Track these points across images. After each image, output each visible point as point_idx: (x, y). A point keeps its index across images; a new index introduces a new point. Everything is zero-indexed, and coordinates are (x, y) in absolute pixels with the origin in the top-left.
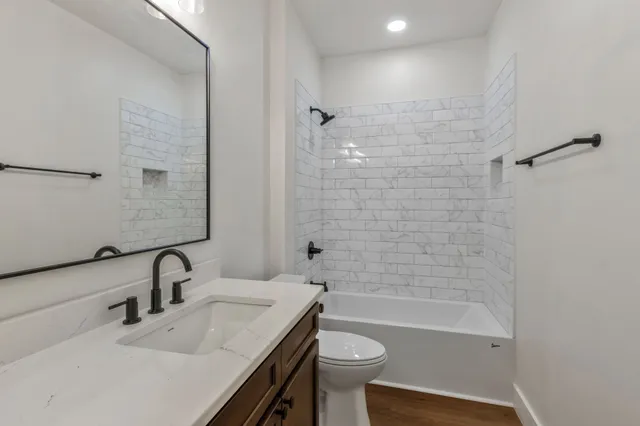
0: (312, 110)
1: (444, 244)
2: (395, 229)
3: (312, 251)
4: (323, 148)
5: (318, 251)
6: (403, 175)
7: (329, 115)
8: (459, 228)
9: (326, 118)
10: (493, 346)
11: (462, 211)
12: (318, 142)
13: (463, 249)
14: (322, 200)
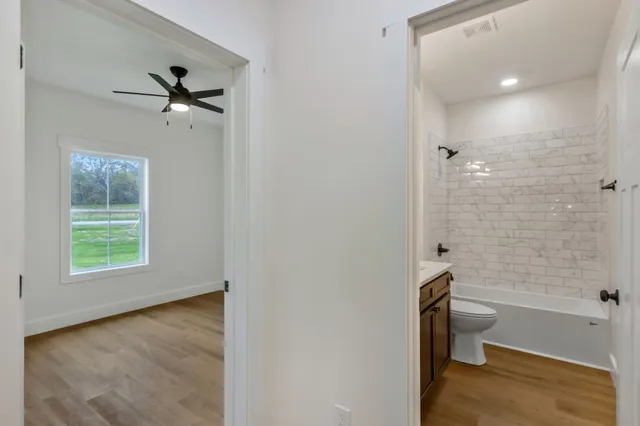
0: (440, 148)
1: (558, 250)
2: (511, 236)
3: (441, 250)
4: (449, 174)
5: (446, 251)
6: (519, 193)
7: (454, 151)
8: (573, 237)
9: (451, 154)
10: (591, 324)
11: (575, 222)
12: (444, 169)
13: (578, 254)
14: (448, 212)
